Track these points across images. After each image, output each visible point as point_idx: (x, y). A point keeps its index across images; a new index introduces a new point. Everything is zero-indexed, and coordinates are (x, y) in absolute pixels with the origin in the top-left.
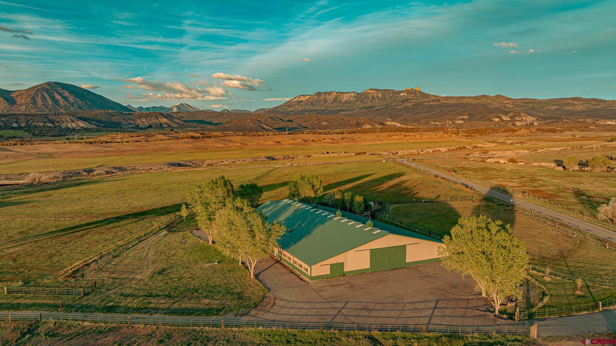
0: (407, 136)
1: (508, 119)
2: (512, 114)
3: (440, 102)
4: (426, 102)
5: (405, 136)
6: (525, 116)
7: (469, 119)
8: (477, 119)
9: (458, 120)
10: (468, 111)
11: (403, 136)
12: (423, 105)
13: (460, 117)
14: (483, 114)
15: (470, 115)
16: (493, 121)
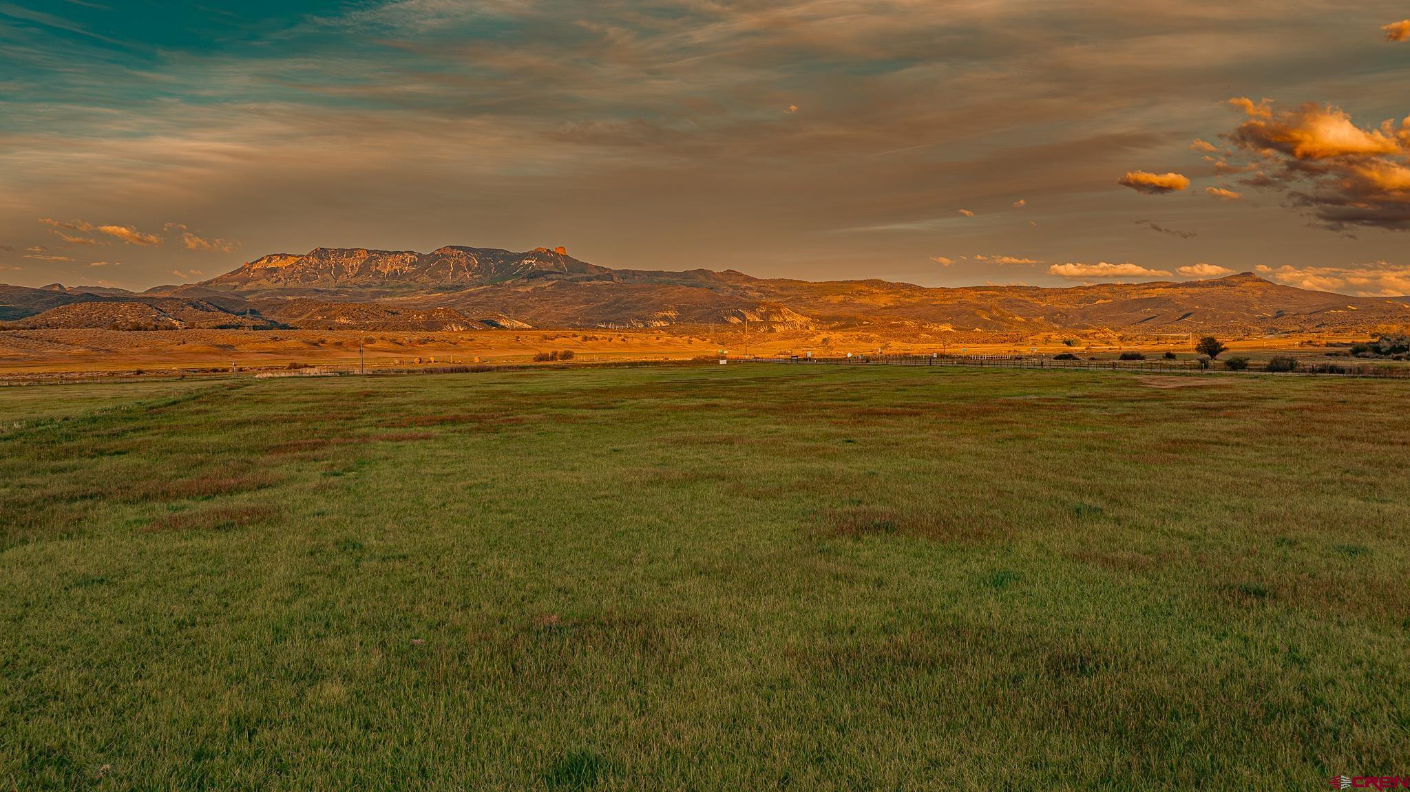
0: (591, 339)
1: (757, 320)
2: (763, 310)
3: (613, 281)
4: (582, 279)
5: (585, 339)
6: (789, 314)
7: (678, 319)
8: (697, 319)
9: (657, 320)
10: (674, 300)
11: (579, 339)
12: (577, 285)
13: (661, 314)
14: (707, 308)
15: (679, 309)
16: (728, 322)
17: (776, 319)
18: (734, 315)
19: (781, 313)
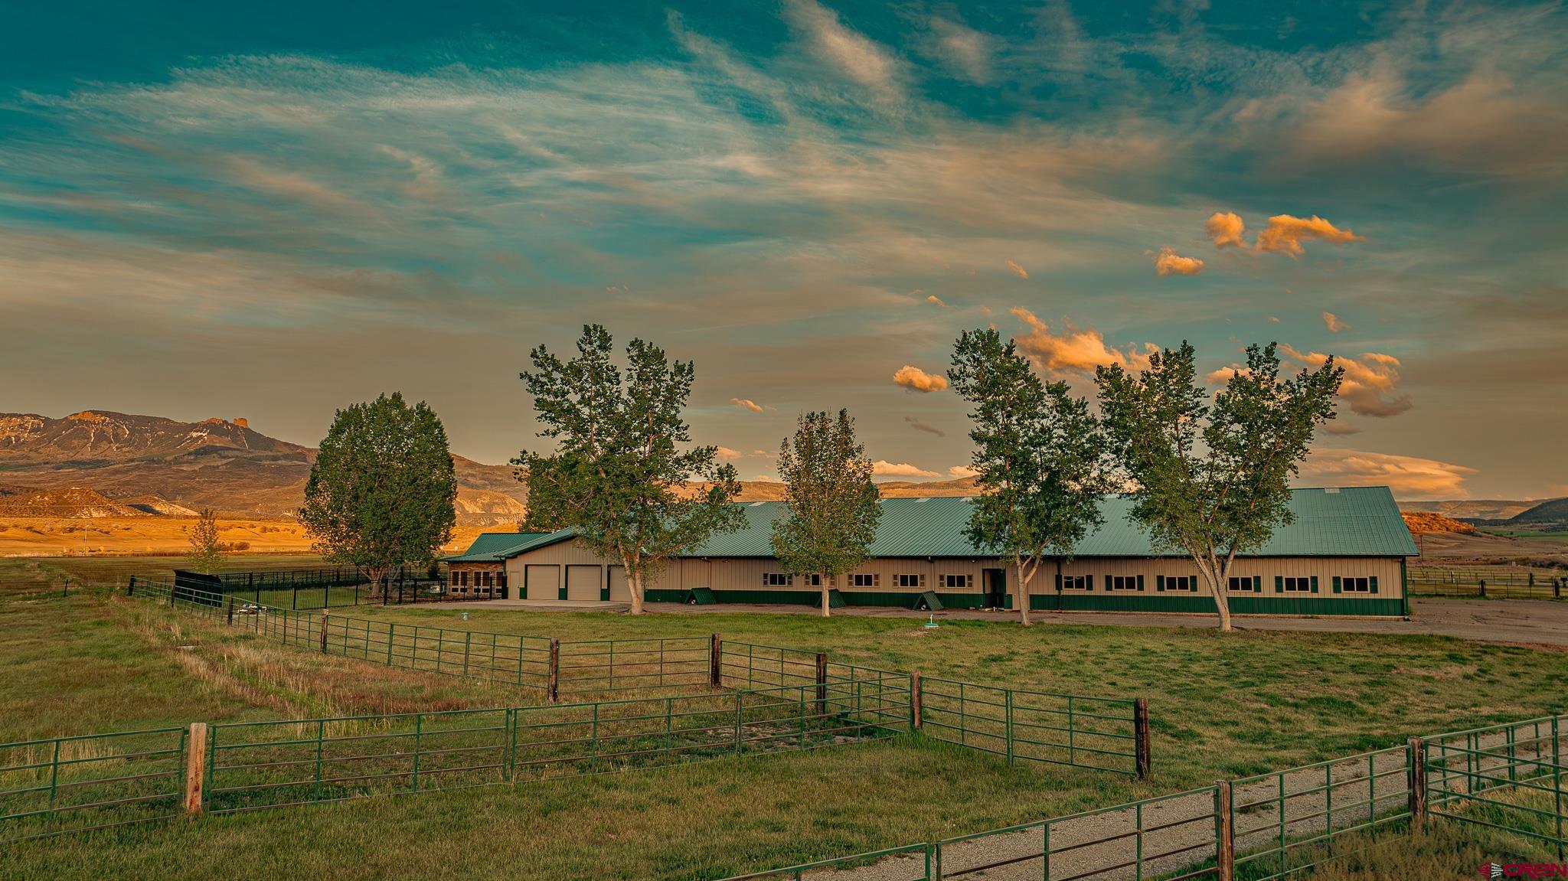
5: (265, 530)
11: (257, 530)
19: (505, 504)
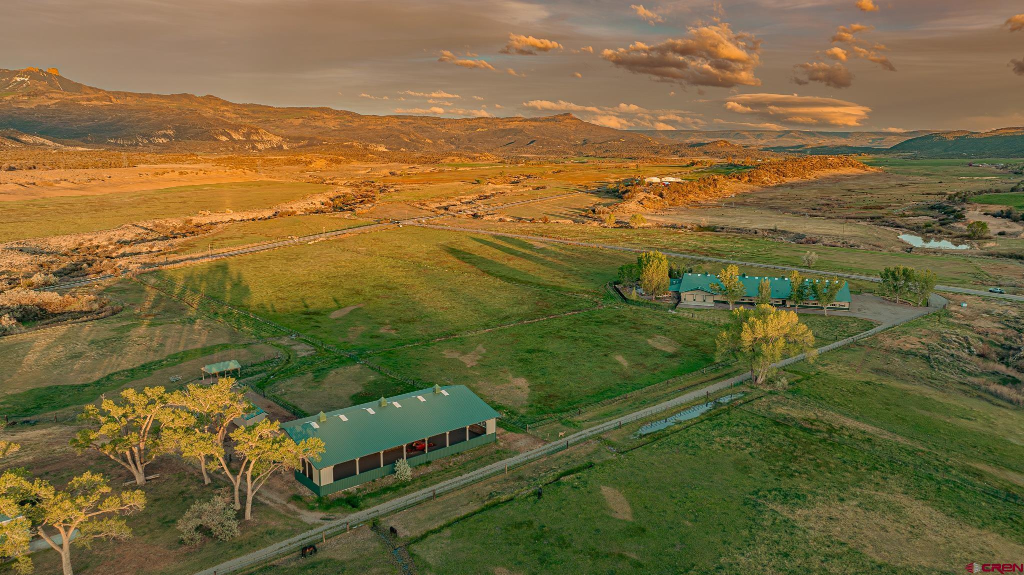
1: (241, 138)
2: (245, 130)
3: (112, 102)
4: (83, 99)
6: (265, 134)
7: (176, 137)
8: (192, 137)
9: (159, 137)
10: (171, 121)
12: (80, 105)
13: (161, 132)
14: (199, 128)
15: (176, 128)
16: (218, 140)
17: (256, 138)
18: (222, 134)
19: (259, 133)
